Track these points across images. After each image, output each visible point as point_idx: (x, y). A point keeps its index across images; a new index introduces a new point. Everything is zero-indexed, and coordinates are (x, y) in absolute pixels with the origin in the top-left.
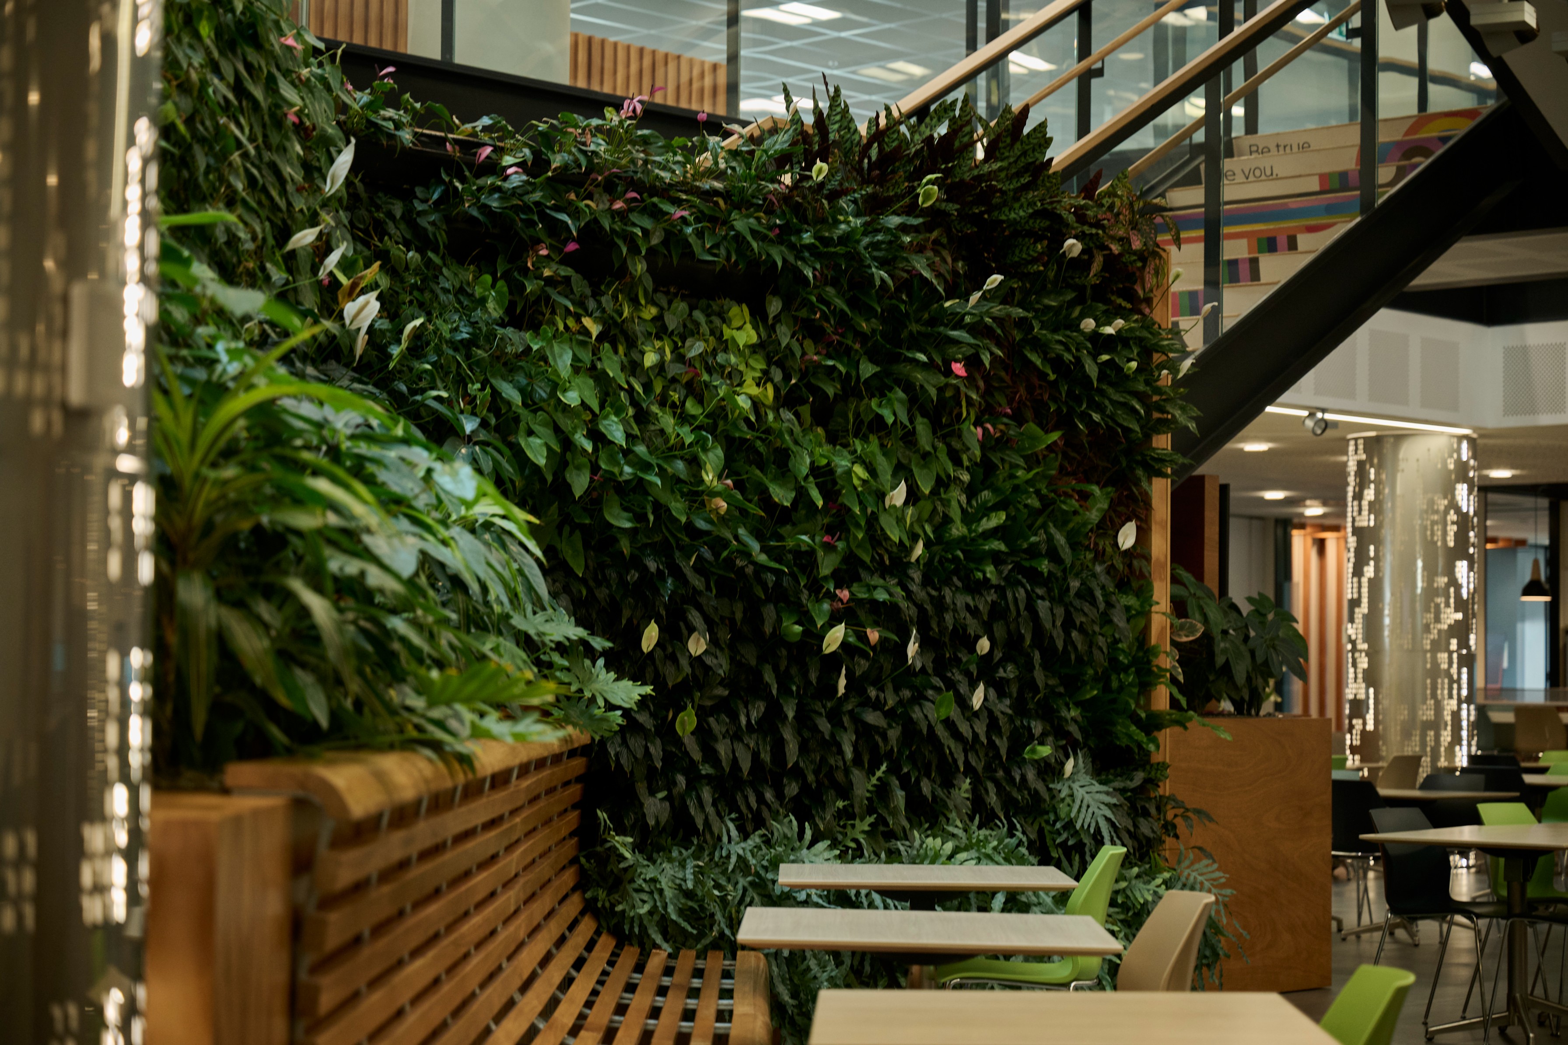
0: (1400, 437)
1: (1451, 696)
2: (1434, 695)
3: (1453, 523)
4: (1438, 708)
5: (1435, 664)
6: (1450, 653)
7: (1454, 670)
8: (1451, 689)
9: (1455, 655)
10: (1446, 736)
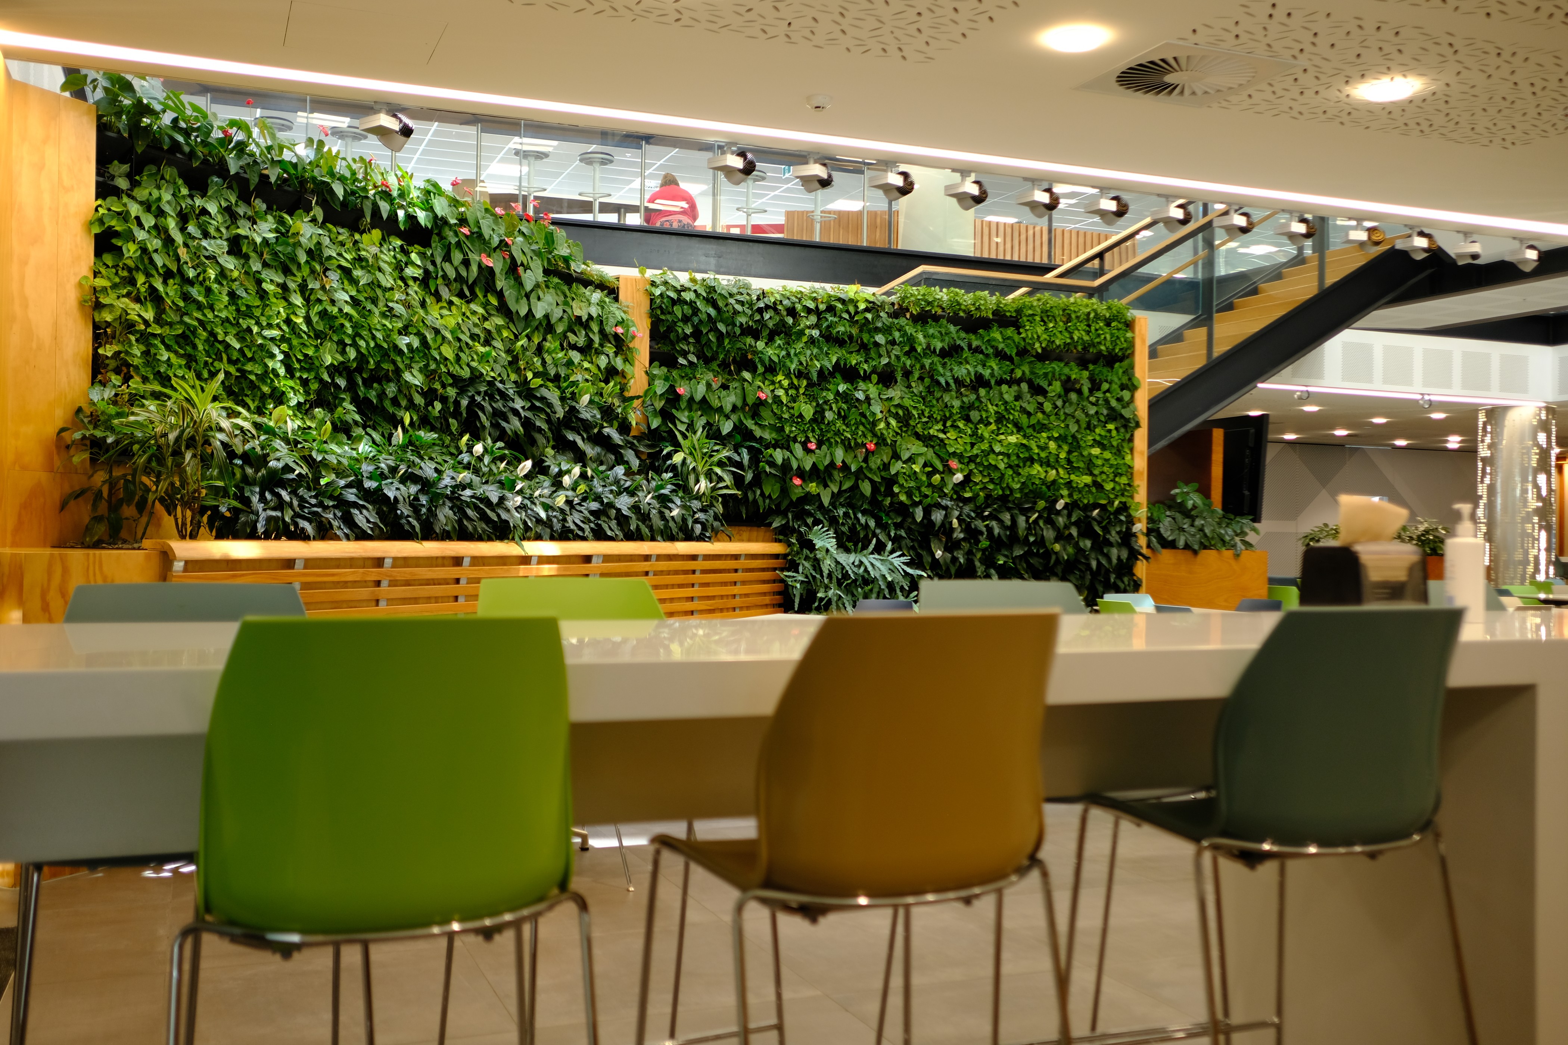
0: (1506, 409)
1: (1533, 548)
2: (1523, 547)
3: (1536, 454)
4: (1526, 553)
5: (1524, 530)
6: (1533, 524)
7: (1536, 534)
8: (1533, 544)
9: (1536, 526)
10: (1530, 569)
